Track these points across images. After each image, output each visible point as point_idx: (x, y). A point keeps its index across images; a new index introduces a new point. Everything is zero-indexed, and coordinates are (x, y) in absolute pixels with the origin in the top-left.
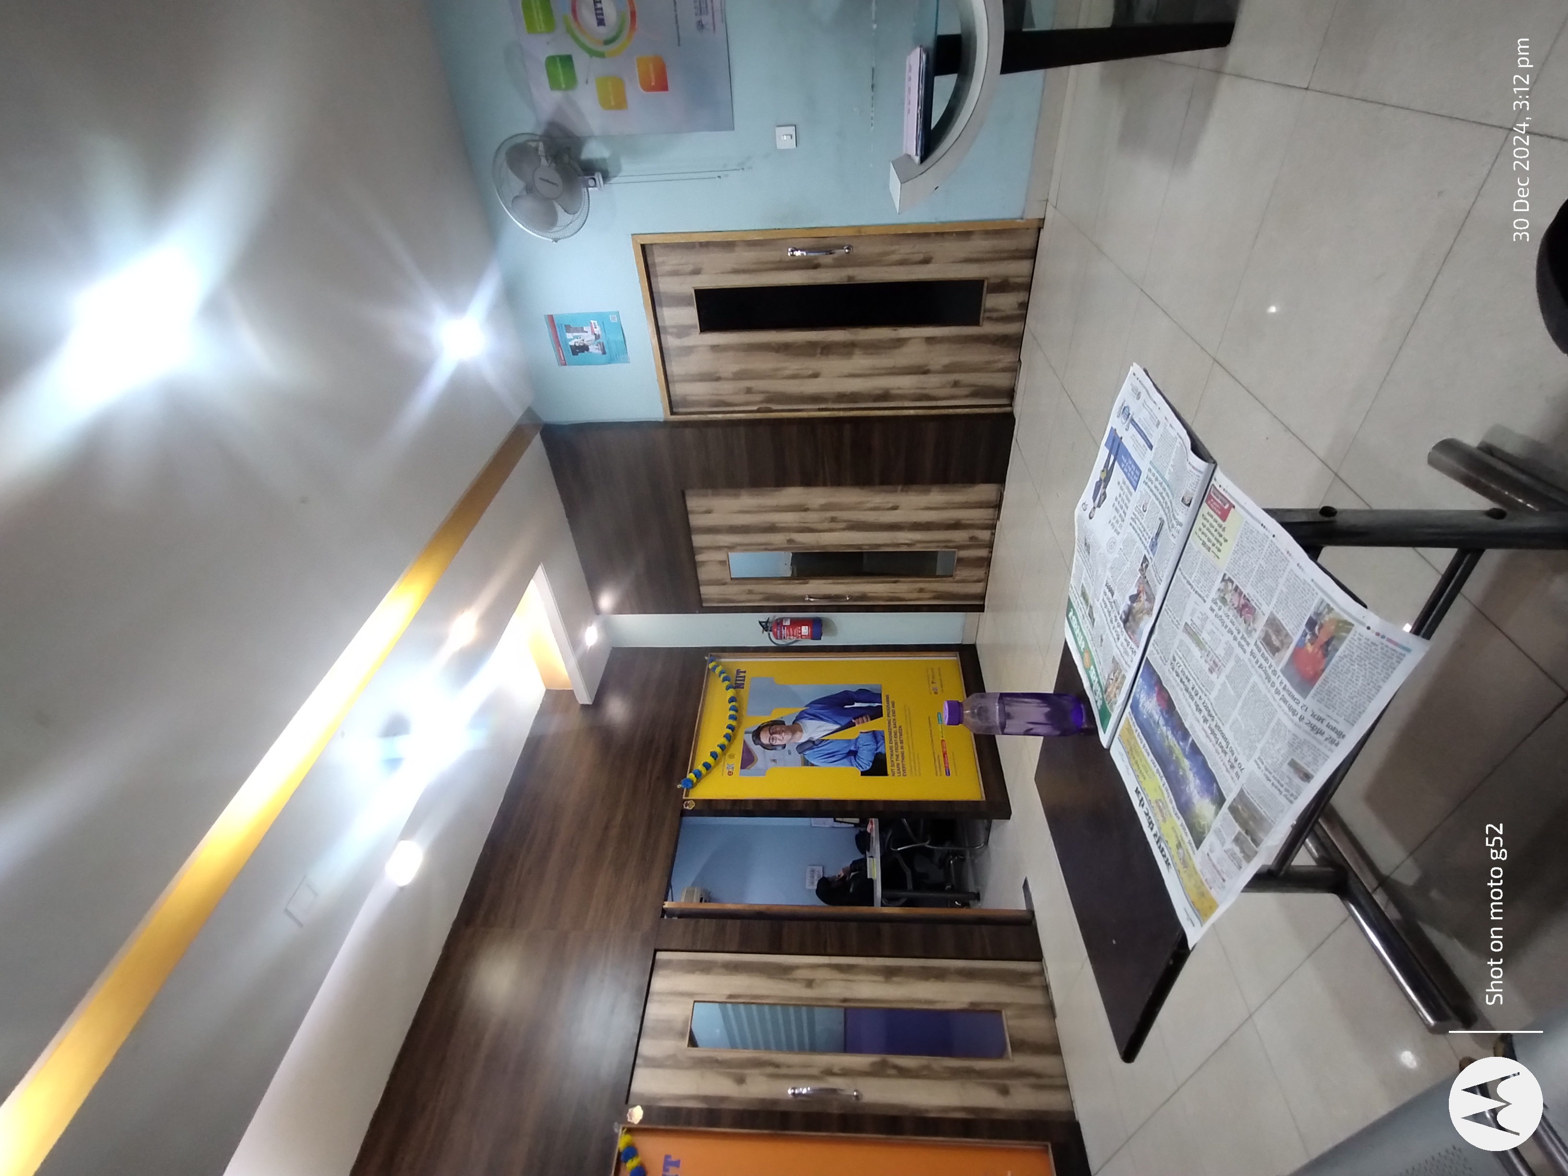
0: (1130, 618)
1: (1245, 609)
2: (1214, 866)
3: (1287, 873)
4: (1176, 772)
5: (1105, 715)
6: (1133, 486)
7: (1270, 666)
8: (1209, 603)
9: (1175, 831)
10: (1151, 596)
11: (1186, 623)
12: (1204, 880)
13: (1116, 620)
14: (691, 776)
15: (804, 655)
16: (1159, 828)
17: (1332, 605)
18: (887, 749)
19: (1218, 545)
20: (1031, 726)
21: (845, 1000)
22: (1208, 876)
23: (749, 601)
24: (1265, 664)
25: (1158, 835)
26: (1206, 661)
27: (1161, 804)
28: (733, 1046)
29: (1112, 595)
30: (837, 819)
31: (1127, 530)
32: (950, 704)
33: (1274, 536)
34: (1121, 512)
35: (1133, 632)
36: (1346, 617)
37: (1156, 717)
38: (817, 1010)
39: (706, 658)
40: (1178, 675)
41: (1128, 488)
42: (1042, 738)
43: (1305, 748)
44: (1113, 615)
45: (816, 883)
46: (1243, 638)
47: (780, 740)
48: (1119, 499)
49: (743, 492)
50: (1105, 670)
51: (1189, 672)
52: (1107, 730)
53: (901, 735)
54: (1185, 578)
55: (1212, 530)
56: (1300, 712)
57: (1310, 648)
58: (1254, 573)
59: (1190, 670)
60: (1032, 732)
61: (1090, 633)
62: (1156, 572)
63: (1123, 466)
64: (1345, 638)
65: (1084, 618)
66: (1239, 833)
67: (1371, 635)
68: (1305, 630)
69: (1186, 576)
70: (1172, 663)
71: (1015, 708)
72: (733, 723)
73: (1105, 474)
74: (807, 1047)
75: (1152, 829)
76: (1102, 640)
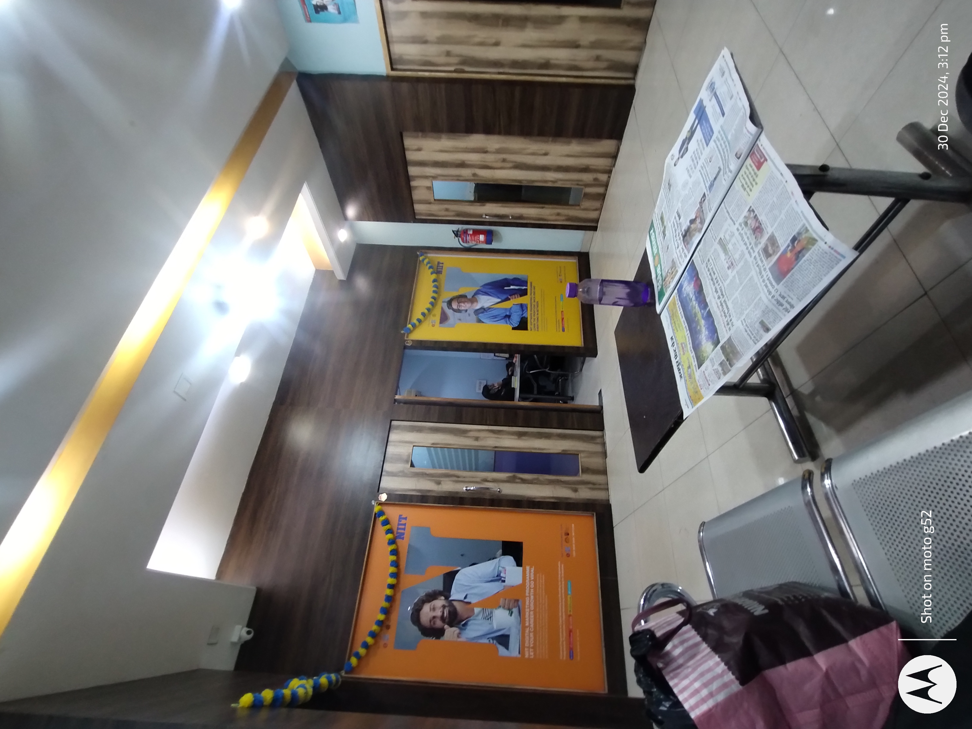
0: (688, 234)
1: (758, 230)
2: (706, 377)
3: (744, 386)
4: (696, 327)
5: (661, 294)
6: (706, 142)
7: (764, 265)
8: (737, 225)
9: (688, 360)
10: (703, 220)
11: (721, 238)
12: (698, 385)
13: (679, 235)
14: (410, 326)
15: (481, 254)
16: (680, 358)
17: (809, 228)
18: (528, 315)
19: (751, 187)
20: (617, 300)
21: (496, 447)
22: (701, 383)
23: (446, 216)
24: (761, 265)
25: (679, 362)
26: (727, 262)
27: (684, 345)
28: (434, 467)
29: (679, 219)
30: (497, 354)
31: (697, 175)
32: (571, 284)
33: (786, 182)
34: (695, 162)
35: (688, 244)
36: (815, 236)
37: (691, 296)
38: (480, 452)
39: (418, 253)
40: (709, 270)
41: (703, 144)
42: (622, 307)
43: (771, 314)
44: (677, 233)
45: (482, 389)
46: (752, 248)
47: (464, 307)
48: (696, 153)
49: (443, 136)
50: (666, 267)
51: (716, 269)
52: (661, 304)
53: (538, 307)
54: (726, 208)
55: (750, 176)
56: (773, 292)
57: (789, 254)
58: (769, 206)
59: (717, 268)
60: (618, 303)
61: (662, 243)
62: (709, 204)
63: (703, 128)
64: (811, 249)
65: (659, 234)
66: (723, 360)
67: (826, 247)
68: (789, 244)
69: (727, 207)
70: (707, 263)
71: (609, 289)
72: (435, 295)
73: (690, 134)
74: (474, 467)
75: (676, 359)
76: (668, 248)
